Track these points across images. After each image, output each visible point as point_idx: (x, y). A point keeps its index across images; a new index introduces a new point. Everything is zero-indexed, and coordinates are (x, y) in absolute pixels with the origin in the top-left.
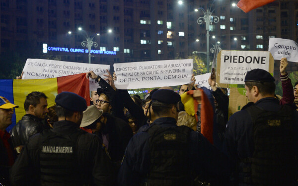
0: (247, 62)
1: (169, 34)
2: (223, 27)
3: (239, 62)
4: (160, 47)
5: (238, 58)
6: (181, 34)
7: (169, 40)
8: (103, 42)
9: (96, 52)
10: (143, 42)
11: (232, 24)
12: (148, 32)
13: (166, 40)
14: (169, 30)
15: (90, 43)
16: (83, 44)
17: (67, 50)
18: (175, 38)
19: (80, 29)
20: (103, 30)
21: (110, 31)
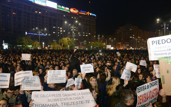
0: (168, 43)
1: (61, 31)
2: (75, 30)
3: (162, 43)
4: (59, 34)
5: (161, 41)
6: (64, 31)
7: (61, 32)
8: (43, 32)
9: (41, 35)
10: (54, 33)
11: (77, 29)
12: (55, 30)
13: (60, 32)
14: (61, 30)
15: (40, 32)
16: (38, 32)
17: (32, 34)
18: (63, 32)
19: (37, 28)
20: (43, 29)
21: (45, 29)
